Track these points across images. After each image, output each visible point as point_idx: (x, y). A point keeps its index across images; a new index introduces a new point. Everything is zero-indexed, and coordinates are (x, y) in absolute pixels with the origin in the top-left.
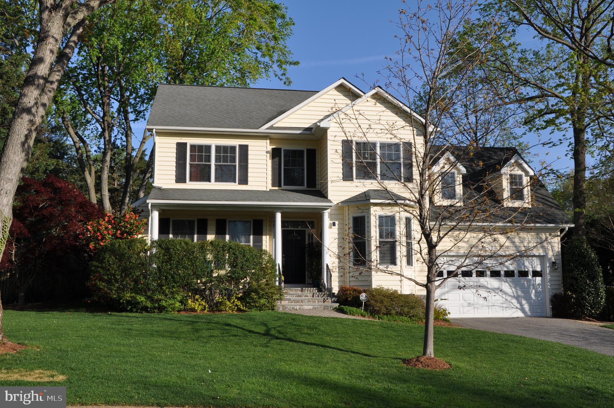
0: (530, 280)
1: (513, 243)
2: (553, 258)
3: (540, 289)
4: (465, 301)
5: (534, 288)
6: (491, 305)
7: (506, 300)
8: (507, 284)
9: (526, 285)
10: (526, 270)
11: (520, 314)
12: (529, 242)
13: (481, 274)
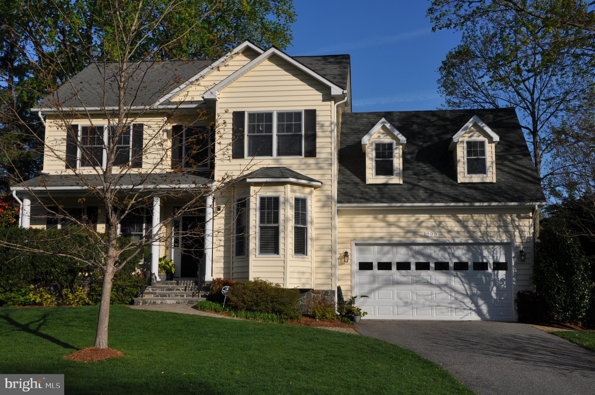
0: (490, 275)
2: (522, 247)
4: (401, 299)
6: (435, 304)
7: (456, 299)
8: (457, 280)
9: (484, 281)
10: (485, 261)
11: (474, 317)
13: (422, 266)
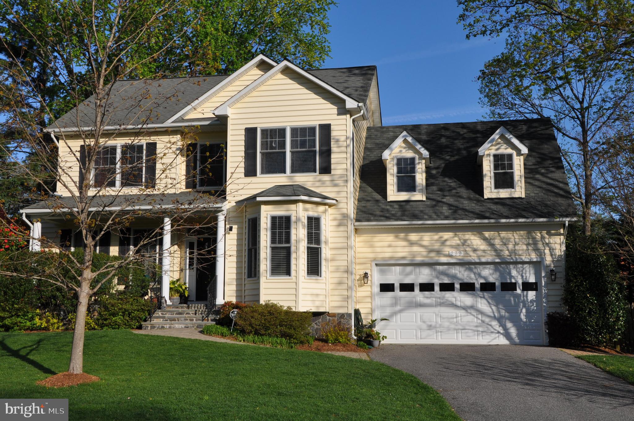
0: (518, 296)
1: (492, 245)
3: (534, 307)
4: (424, 322)
5: (524, 306)
6: (461, 327)
7: (483, 322)
8: (484, 301)
9: (513, 302)
10: (513, 281)
11: (503, 341)
12: (516, 244)
13: (447, 287)
